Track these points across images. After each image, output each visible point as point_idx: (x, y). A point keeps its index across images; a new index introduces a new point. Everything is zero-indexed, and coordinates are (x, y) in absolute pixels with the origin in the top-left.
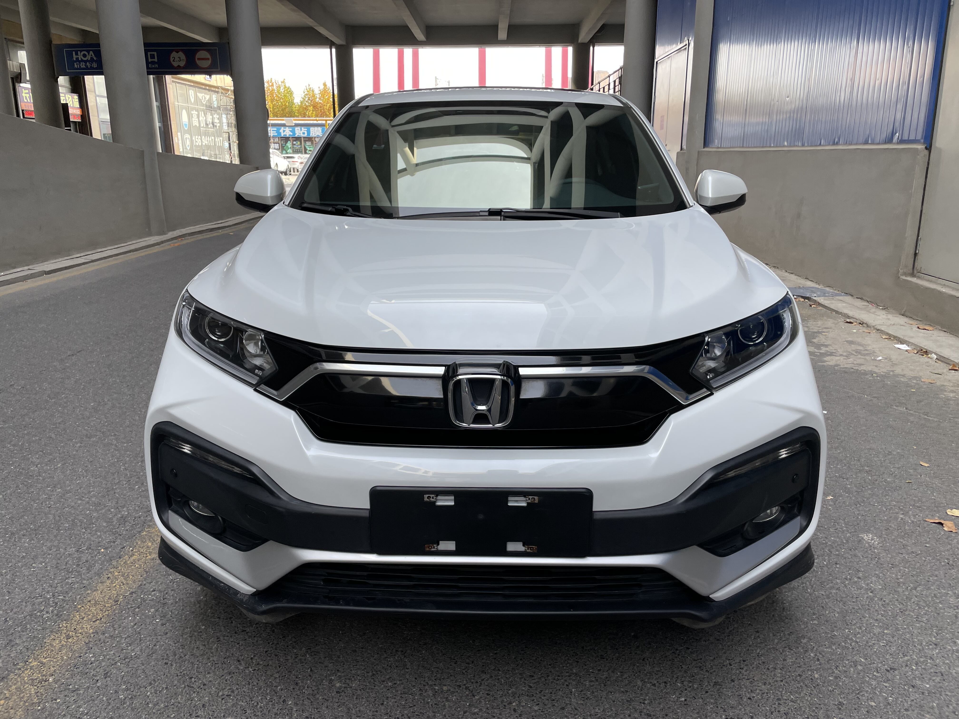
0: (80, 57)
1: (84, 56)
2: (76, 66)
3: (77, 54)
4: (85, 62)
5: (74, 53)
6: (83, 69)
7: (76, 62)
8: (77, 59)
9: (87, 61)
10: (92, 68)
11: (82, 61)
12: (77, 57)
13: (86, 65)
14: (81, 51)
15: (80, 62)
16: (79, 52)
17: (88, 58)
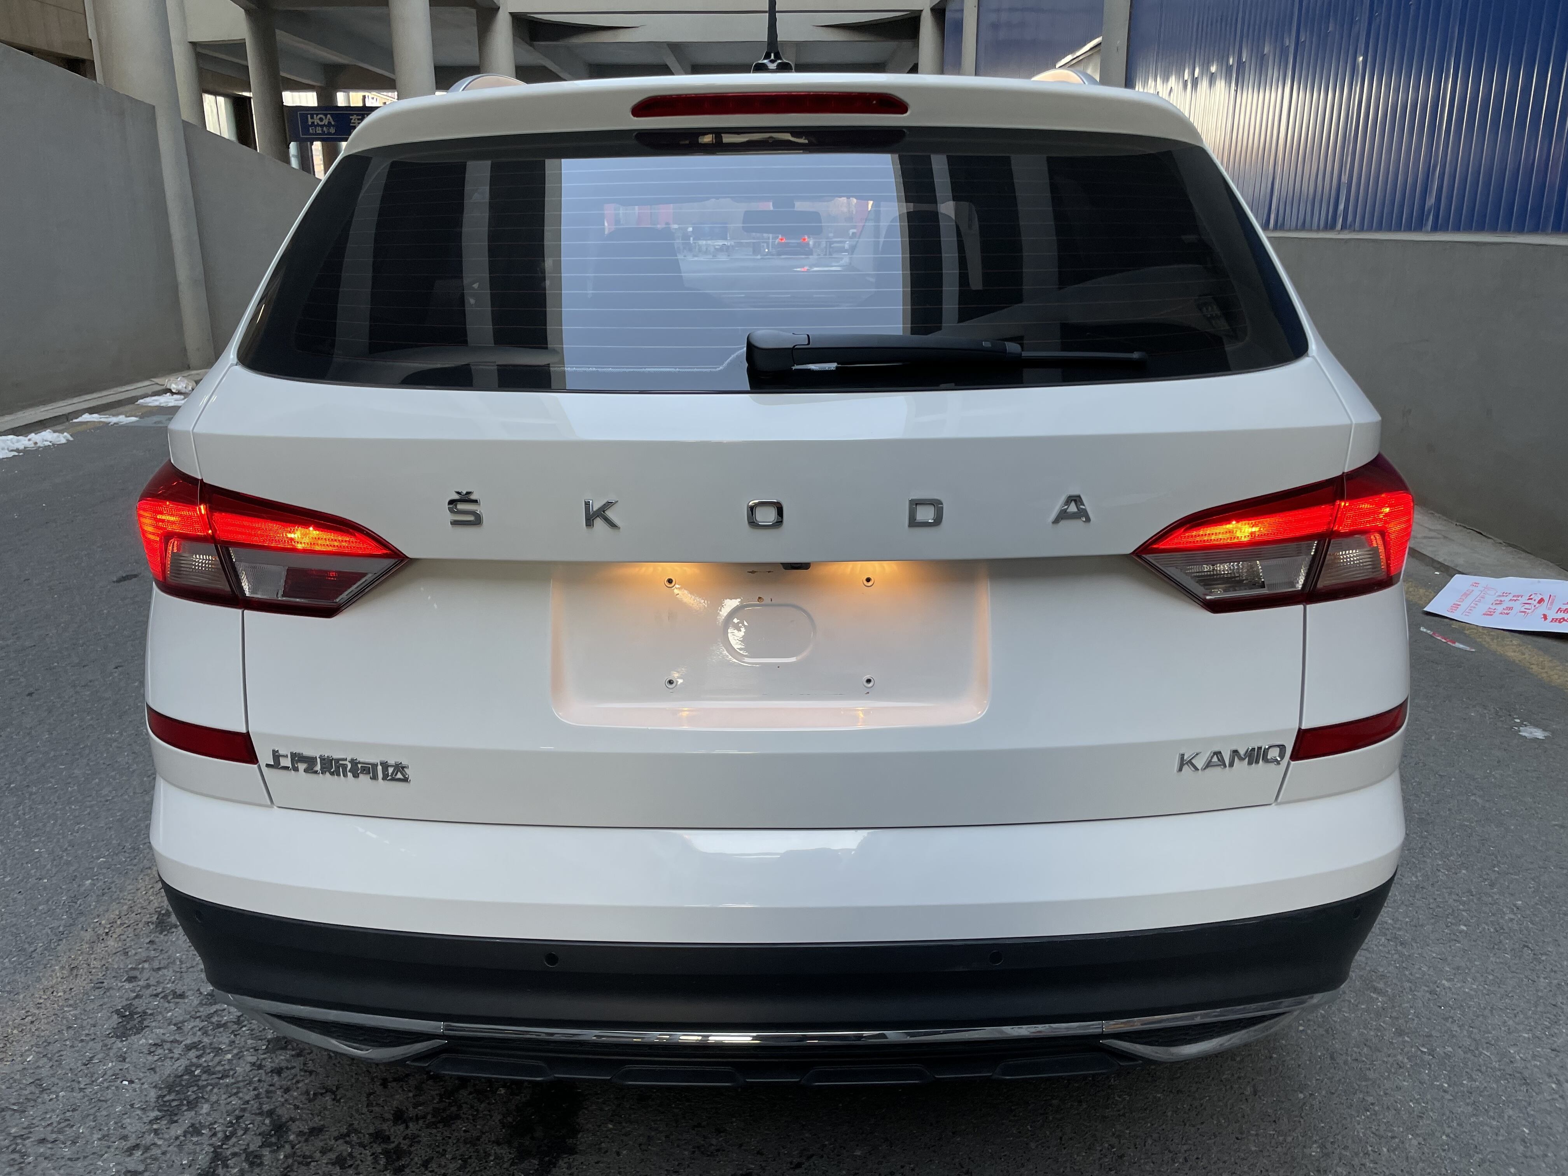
0: (316, 121)
1: (321, 120)
2: (311, 131)
3: (312, 118)
4: (322, 126)
5: (309, 116)
6: (319, 134)
7: (311, 126)
8: (313, 123)
9: (324, 125)
10: (329, 134)
11: (318, 125)
12: (313, 120)
13: (322, 130)
14: (317, 115)
15: (315, 126)
16: (315, 116)
17: (325, 122)
